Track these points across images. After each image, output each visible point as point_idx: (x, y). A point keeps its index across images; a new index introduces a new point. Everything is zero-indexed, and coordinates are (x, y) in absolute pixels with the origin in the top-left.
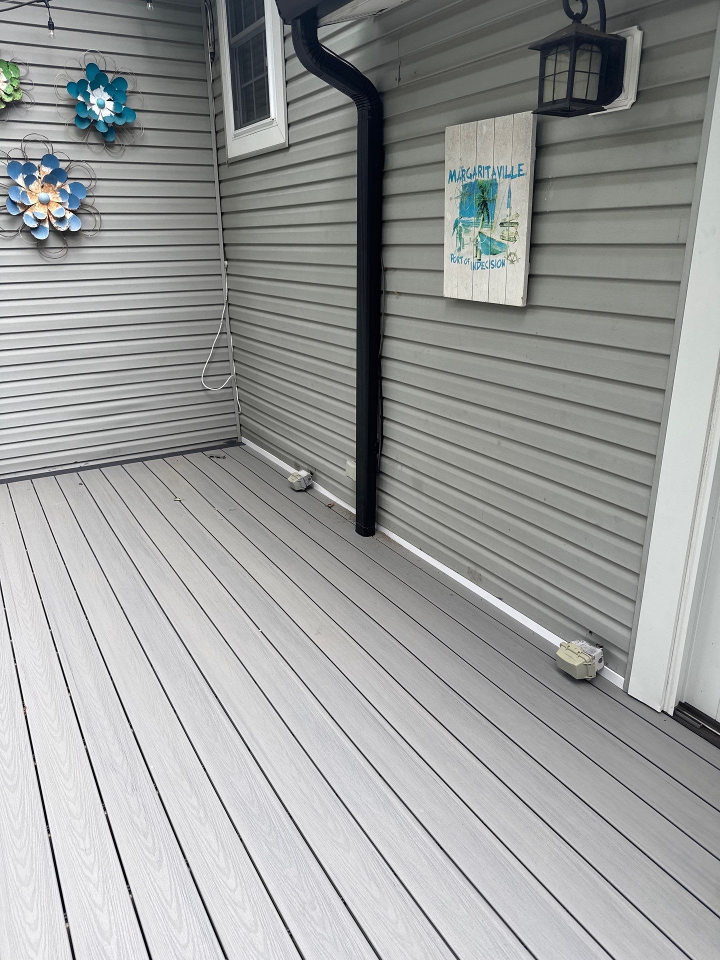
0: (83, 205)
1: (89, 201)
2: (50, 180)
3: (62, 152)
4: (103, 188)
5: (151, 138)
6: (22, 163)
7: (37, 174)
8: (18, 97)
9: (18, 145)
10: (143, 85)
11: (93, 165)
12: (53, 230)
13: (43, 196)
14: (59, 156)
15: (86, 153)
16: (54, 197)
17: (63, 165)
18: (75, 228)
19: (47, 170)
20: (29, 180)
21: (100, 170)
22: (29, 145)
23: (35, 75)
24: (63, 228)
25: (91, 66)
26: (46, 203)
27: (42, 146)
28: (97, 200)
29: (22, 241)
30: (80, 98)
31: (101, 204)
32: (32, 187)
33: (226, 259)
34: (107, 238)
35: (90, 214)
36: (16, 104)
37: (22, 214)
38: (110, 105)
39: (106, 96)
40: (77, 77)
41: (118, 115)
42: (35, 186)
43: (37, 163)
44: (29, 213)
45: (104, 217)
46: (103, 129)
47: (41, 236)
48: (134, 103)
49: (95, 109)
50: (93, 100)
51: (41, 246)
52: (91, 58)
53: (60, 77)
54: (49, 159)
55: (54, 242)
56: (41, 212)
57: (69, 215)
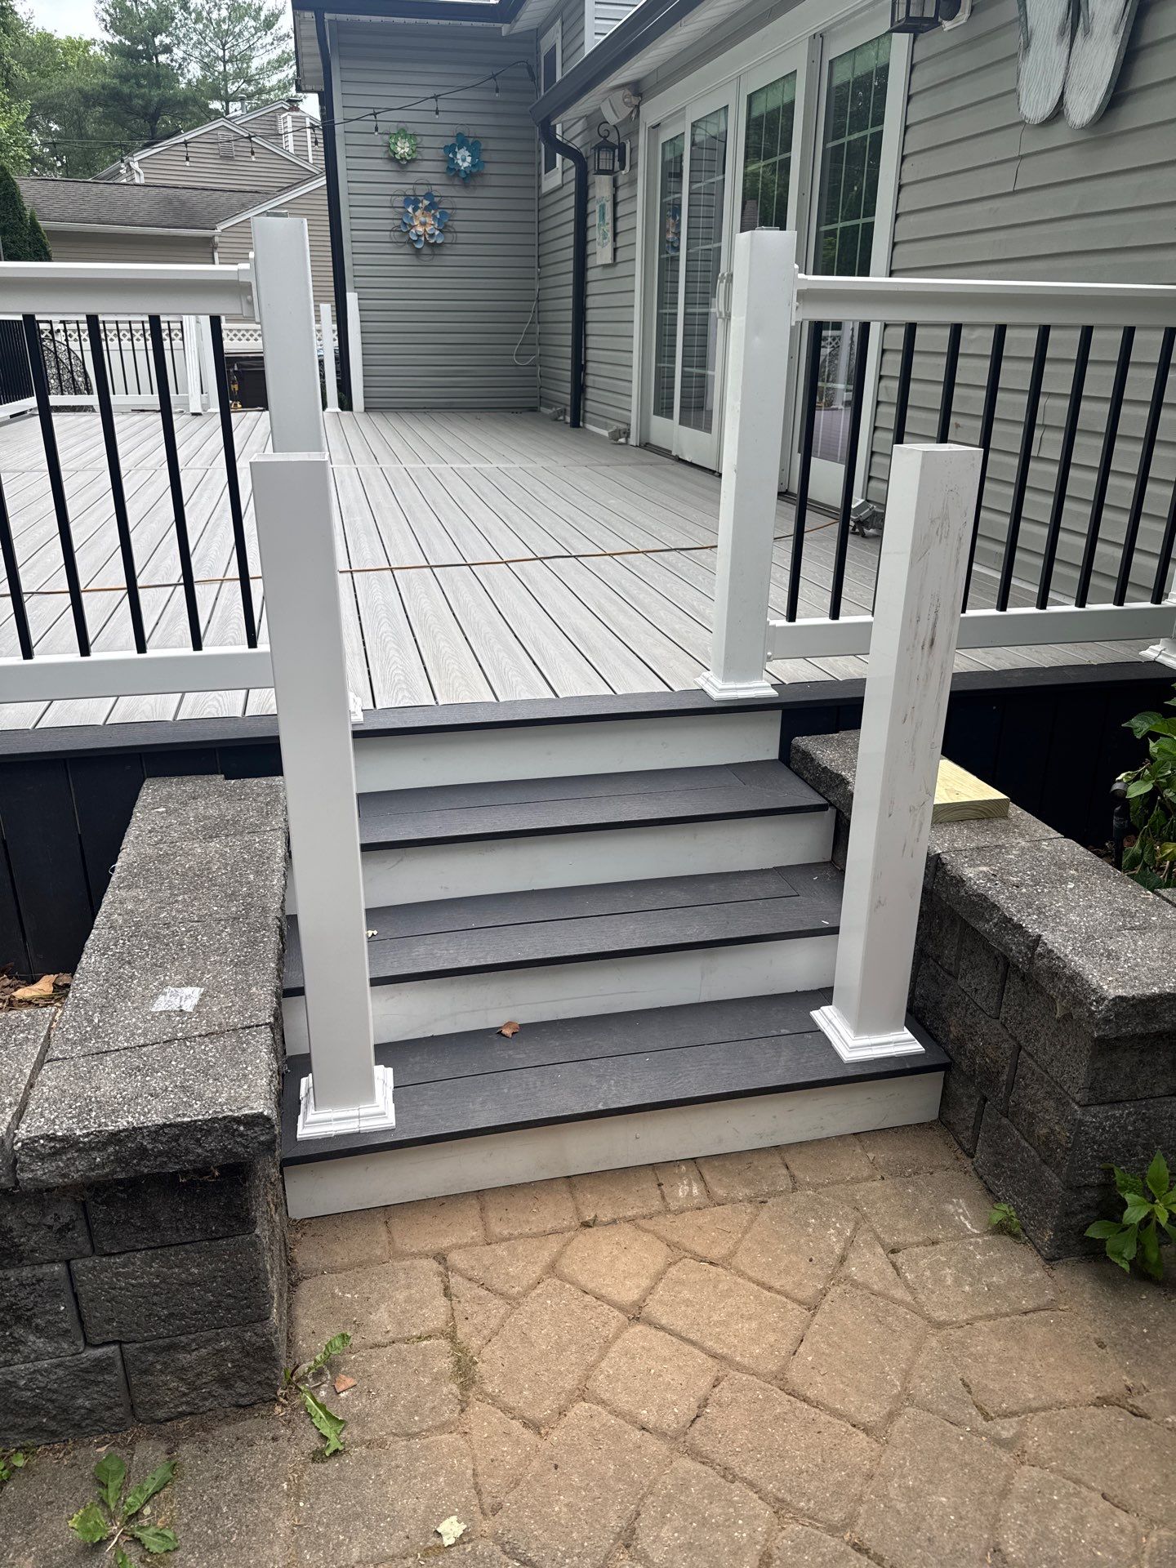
0: (446, 226)
1: (450, 223)
2: (427, 209)
3: (438, 191)
4: (460, 215)
5: (494, 181)
6: (413, 198)
7: (420, 205)
8: (414, 156)
9: (411, 186)
10: (492, 145)
11: (455, 199)
12: (426, 243)
13: (422, 219)
14: (434, 194)
15: (451, 192)
16: (429, 220)
17: (436, 199)
18: (439, 241)
19: (426, 202)
20: (415, 210)
21: (460, 203)
22: (418, 186)
23: (426, 142)
24: (432, 241)
25: (459, 134)
26: (424, 224)
27: (425, 187)
28: (455, 223)
29: (407, 249)
30: (451, 155)
31: (457, 226)
32: (417, 213)
33: (539, 267)
34: (460, 249)
35: (450, 232)
36: (413, 161)
37: (408, 231)
38: (469, 159)
39: (467, 153)
40: (450, 141)
41: (473, 166)
42: (419, 213)
43: (420, 198)
44: (413, 230)
45: (459, 235)
46: (463, 175)
47: (419, 246)
48: (485, 157)
49: (460, 162)
50: (459, 156)
51: (418, 253)
52: (460, 129)
53: (439, 143)
54: (428, 196)
55: (426, 251)
56: (420, 229)
57: (437, 232)
